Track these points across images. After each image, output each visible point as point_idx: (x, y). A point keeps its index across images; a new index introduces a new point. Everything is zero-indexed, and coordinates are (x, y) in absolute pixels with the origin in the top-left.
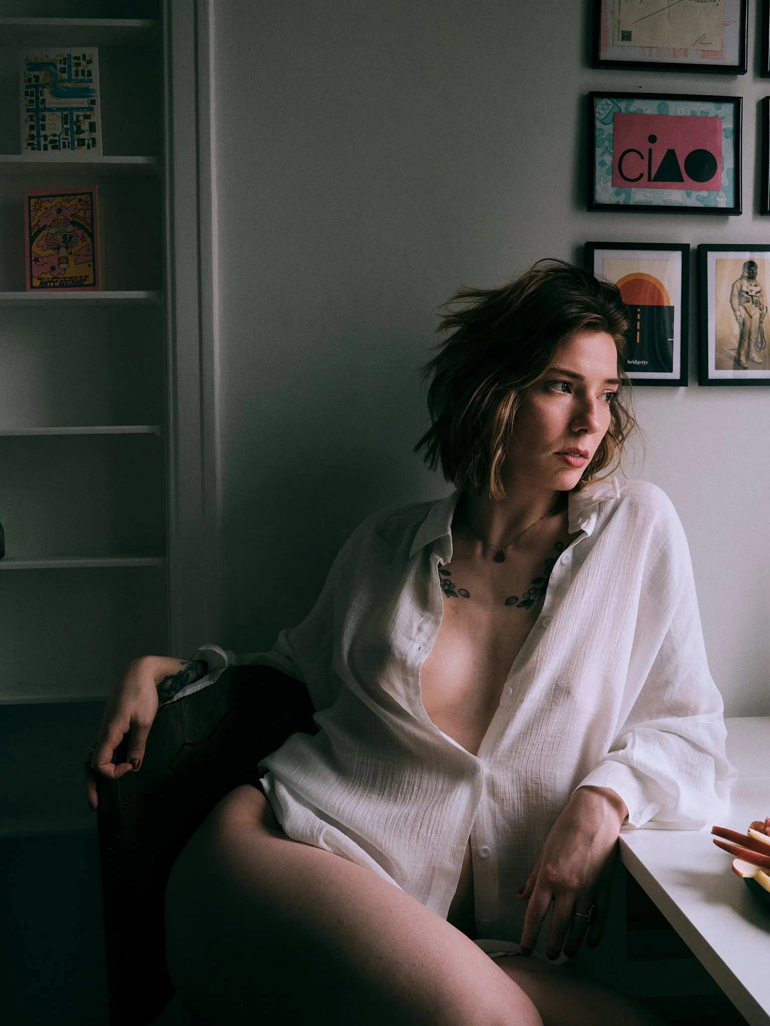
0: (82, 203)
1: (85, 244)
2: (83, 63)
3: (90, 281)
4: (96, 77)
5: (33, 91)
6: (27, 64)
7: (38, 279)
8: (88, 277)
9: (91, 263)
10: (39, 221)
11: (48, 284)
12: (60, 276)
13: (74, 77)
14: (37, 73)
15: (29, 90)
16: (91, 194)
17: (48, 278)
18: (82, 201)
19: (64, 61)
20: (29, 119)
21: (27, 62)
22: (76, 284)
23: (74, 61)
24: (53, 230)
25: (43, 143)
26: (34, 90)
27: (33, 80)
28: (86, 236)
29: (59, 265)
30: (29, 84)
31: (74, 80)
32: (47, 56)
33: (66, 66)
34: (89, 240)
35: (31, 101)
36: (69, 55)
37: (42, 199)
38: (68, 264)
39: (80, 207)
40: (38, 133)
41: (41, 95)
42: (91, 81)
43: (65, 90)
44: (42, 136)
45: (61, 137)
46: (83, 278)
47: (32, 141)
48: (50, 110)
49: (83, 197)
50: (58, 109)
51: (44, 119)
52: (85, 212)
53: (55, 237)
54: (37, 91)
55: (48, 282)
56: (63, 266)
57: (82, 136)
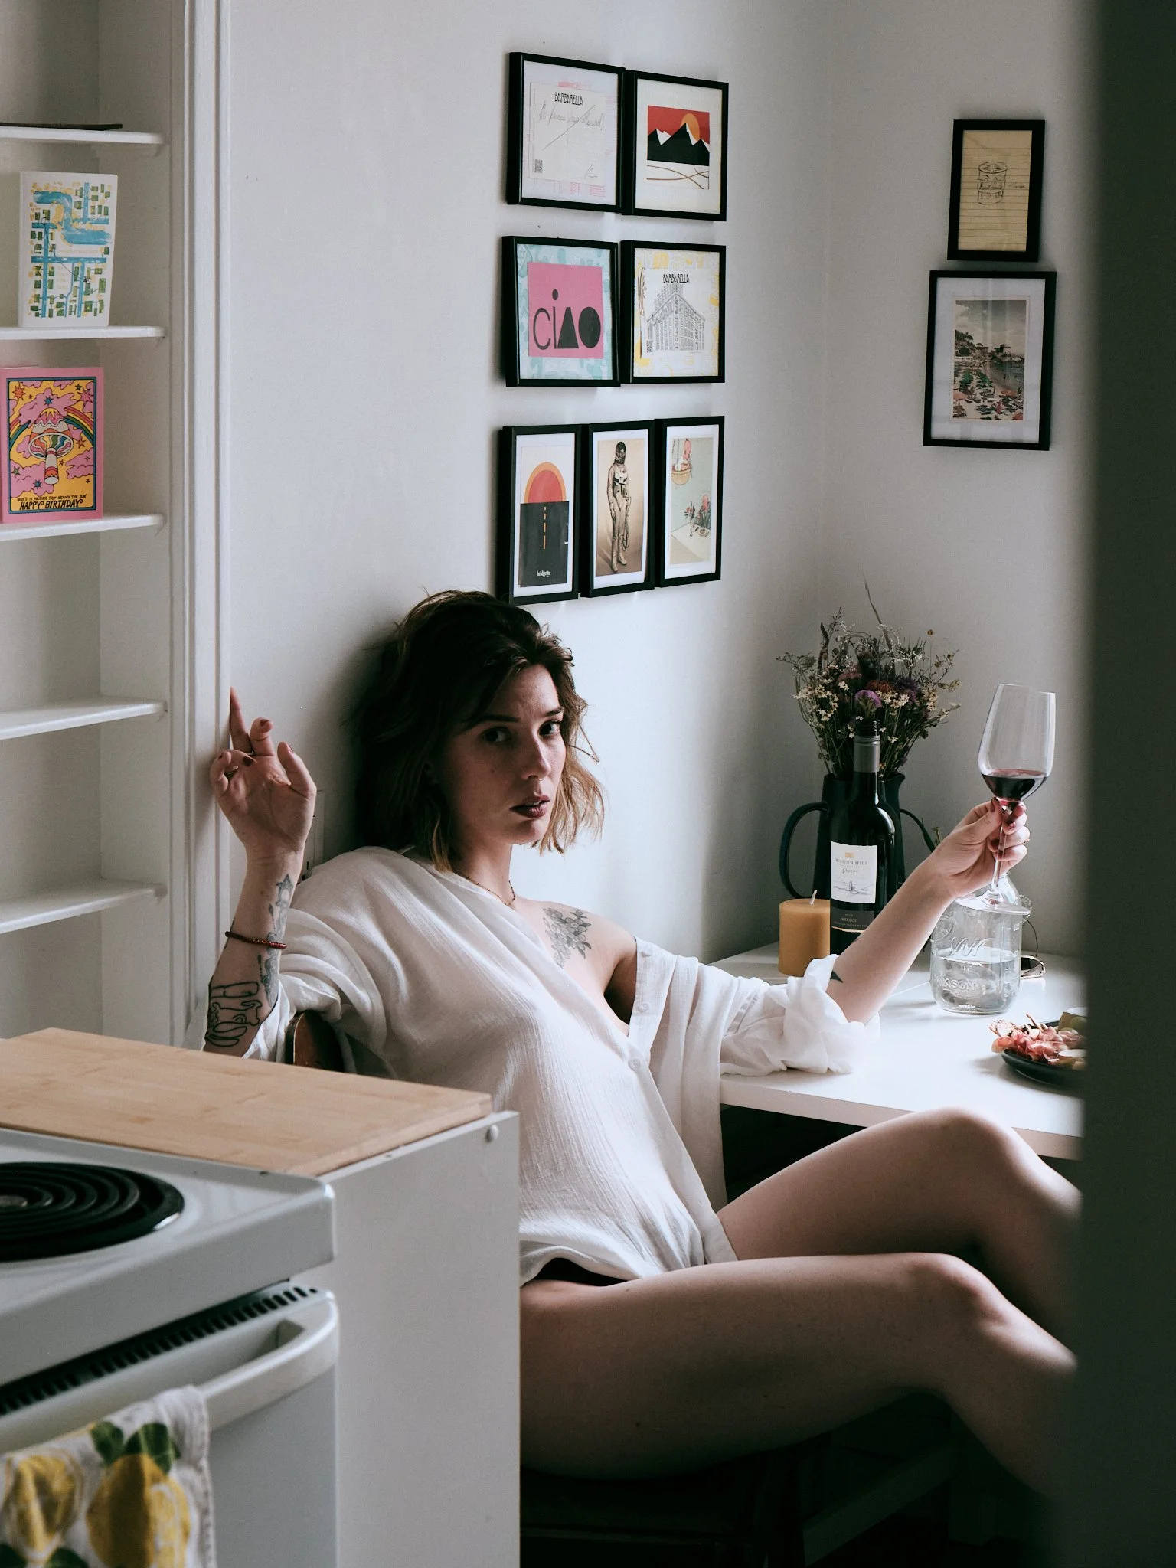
0: (81, 391)
1: (82, 449)
2: (101, 196)
3: (88, 502)
4: (112, 216)
5: (41, 233)
6: (36, 193)
7: (19, 500)
8: (84, 496)
9: (91, 478)
10: (21, 415)
11: (31, 507)
12: (46, 495)
13: (90, 216)
14: (46, 207)
15: (37, 230)
16: (94, 379)
17: (31, 499)
18: (81, 389)
19: (81, 193)
20: (35, 272)
21: (35, 190)
22: (67, 506)
23: (91, 193)
24: (39, 429)
25: (48, 307)
26: (42, 230)
27: (42, 216)
28: (84, 438)
29: (45, 478)
30: (37, 221)
31: (89, 219)
32: (61, 184)
33: (82, 199)
34: (88, 444)
35: (39, 247)
36: (87, 184)
37: (25, 383)
38: (58, 478)
39: (78, 397)
40: (45, 292)
41: (52, 239)
42: (107, 222)
43: (79, 233)
44: (48, 297)
45: (69, 299)
46: (78, 499)
47: (36, 304)
48: (59, 260)
49: (83, 383)
50: (70, 260)
51: (52, 274)
52: (84, 405)
53: (41, 439)
54: (46, 233)
55: (31, 504)
56: (51, 480)
57: (89, 298)
